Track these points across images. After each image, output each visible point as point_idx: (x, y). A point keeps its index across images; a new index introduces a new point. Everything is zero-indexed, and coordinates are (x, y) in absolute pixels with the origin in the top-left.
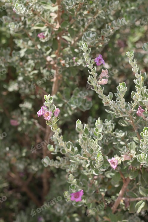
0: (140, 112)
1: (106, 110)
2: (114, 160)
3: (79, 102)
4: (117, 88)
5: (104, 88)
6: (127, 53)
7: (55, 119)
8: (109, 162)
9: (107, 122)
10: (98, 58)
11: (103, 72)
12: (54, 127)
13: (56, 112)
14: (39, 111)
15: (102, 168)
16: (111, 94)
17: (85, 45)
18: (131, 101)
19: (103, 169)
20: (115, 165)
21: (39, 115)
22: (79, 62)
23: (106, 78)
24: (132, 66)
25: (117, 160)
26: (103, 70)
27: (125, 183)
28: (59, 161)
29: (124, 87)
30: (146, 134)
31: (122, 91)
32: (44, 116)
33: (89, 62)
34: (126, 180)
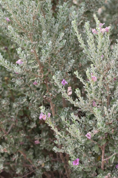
1: (77, 109)
2: (88, 134)
3: (65, 113)
4: (75, 92)
5: (71, 97)
6: (74, 73)
7: (49, 119)
8: (86, 136)
9: (82, 118)
11: (69, 88)
12: (50, 123)
13: (48, 115)
14: (40, 117)
16: (77, 99)
17: (54, 76)
20: (90, 137)
21: (40, 119)
22: (59, 91)
23: (71, 91)
24: (79, 79)
25: (90, 134)
26: (68, 88)
27: (103, 149)
28: (63, 149)
29: (79, 91)
30: (96, 111)
31: (78, 93)
32: (43, 118)
33: (59, 85)
34: (102, 148)
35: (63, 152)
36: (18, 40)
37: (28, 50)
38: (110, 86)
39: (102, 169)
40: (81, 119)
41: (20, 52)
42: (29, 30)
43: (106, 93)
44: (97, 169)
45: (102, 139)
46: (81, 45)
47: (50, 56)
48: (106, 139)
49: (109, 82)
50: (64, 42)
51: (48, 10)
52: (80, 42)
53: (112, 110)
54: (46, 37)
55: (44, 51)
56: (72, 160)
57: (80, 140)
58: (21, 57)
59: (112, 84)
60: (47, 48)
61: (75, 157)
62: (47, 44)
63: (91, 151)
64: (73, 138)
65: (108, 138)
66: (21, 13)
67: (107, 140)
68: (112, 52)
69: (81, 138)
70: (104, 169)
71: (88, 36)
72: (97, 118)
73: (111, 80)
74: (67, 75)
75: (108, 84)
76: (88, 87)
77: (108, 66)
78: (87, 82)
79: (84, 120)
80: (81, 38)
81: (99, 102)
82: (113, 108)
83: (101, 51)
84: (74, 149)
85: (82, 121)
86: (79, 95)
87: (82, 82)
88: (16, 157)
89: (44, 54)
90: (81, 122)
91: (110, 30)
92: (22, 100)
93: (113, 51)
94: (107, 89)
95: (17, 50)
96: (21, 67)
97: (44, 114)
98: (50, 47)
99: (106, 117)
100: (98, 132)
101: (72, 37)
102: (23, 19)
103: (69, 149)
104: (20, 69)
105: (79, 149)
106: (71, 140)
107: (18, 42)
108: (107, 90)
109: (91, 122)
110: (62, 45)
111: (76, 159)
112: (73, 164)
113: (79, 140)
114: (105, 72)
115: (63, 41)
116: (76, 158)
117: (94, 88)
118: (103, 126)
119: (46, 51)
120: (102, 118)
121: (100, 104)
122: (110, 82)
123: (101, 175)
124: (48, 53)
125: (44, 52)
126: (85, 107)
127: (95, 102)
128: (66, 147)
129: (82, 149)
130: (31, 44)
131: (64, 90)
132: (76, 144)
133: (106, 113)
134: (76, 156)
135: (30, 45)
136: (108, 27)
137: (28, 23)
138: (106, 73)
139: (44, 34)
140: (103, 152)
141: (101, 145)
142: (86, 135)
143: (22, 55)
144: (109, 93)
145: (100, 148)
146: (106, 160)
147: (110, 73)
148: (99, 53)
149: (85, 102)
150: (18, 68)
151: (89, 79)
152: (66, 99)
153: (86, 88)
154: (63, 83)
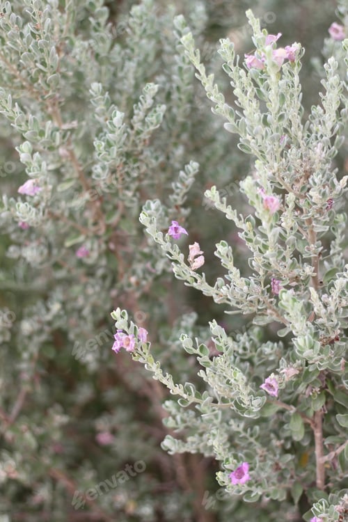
1: (225, 312)
2: (269, 382)
4: (215, 253)
5: (203, 274)
6: (206, 194)
8: (264, 388)
9: (241, 338)
10: (172, 229)
11: (192, 248)
12: (148, 361)
13: (141, 335)
14: (115, 344)
16: (220, 281)
17: (144, 215)
18: (254, 274)
20: (274, 390)
21: (116, 350)
22: (158, 267)
23: (200, 255)
24: (225, 212)
25: (274, 379)
26: (190, 246)
27: (316, 426)
28: (193, 443)
29: (226, 248)
30: (287, 301)
31: (225, 256)
32: (125, 347)
33: (161, 240)
34: (313, 422)
35: (194, 449)
36: (18, 119)
37: (51, 148)
38: (318, 226)
39: (320, 489)
40: (239, 342)
41: (30, 155)
42: (48, 85)
43: (309, 250)
44: (304, 491)
45: (310, 396)
46: (217, 107)
47: (121, 160)
48: (323, 392)
49: (313, 216)
50: (158, 113)
51: (98, 24)
52: (212, 98)
53: (334, 298)
54: (103, 103)
55: (103, 144)
56: (228, 470)
57: (247, 403)
58: (34, 171)
59: (325, 220)
60: (110, 136)
61: (235, 461)
62: (110, 123)
63: (279, 438)
64: (224, 400)
65: (329, 390)
66: (19, 33)
67: (328, 395)
68: (312, 125)
69: (249, 394)
70: (325, 487)
71: (232, 80)
72: (293, 326)
73: (319, 206)
74: (179, 212)
75: (310, 221)
76: (252, 233)
77: (304, 164)
78: (248, 220)
79: (248, 345)
80: (213, 85)
81: (292, 279)
82: (335, 293)
83: (281, 117)
84: (226, 436)
85: (241, 346)
86: (228, 263)
87: (232, 222)
88: (43, 494)
89: (104, 153)
90: (241, 351)
91: (300, 54)
92: (48, 310)
93: (313, 121)
94: (309, 237)
95: (20, 150)
96: (36, 206)
97: (127, 334)
98: (118, 132)
99: (319, 321)
100: (298, 372)
101: (180, 99)
102: (28, 53)
103: (211, 437)
104: (34, 210)
105: (243, 434)
106: (217, 407)
107: (20, 126)
108: (308, 241)
109: (269, 349)
110: (155, 122)
111: (239, 465)
112: (231, 481)
113: (244, 404)
114: (298, 186)
115: (155, 112)
116: (238, 462)
117: (272, 235)
118: (312, 347)
119: (109, 145)
120: (307, 325)
121: (294, 284)
122: (318, 215)
123: (322, 505)
124: (115, 150)
125: (102, 148)
126: (249, 298)
127: (277, 282)
128: (201, 435)
129: (251, 436)
130: (57, 130)
131: (179, 253)
132: (232, 422)
133: (317, 307)
134: (235, 457)
135: (55, 135)
136: (291, 46)
137: (44, 64)
138: (303, 188)
139: (96, 93)
140: (318, 434)
141: (311, 413)
142: (263, 386)
143: (36, 165)
144: (318, 247)
145: (306, 426)
146: (329, 458)
147: (315, 183)
148: (274, 127)
149: (248, 284)
150: (26, 205)
151: (255, 206)
152: (185, 284)
153: (246, 238)
154: (174, 234)
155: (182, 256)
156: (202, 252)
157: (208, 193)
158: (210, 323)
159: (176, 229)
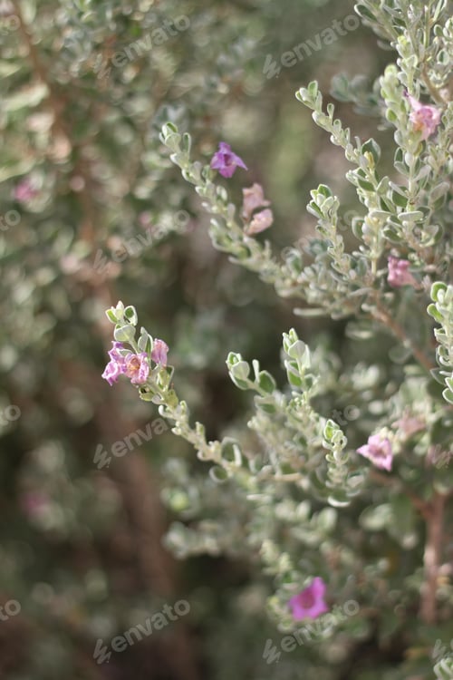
0: (399, 272)
1: (296, 311)
2: (377, 443)
4: (308, 207)
5: (267, 244)
6: (299, 95)
7: (162, 376)
8: (366, 454)
10: (220, 156)
11: (250, 195)
12: (166, 401)
13: (157, 353)
14: (108, 368)
15: (352, 476)
17: (170, 129)
18: (361, 248)
19: (354, 477)
20: (385, 457)
21: (111, 379)
23: (264, 208)
24: (329, 130)
25: (384, 438)
26: (245, 191)
27: (432, 514)
29: (329, 198)
30: (446, 303)
31: (326, 213)
32: (128, 375)
33: (195, 177)
34: (430, 506)
35: (216, 546)
56: (288, 592)
57: (337, 481)
61: (299, 576)
64: (287, 470)
70: (435, 615)
76: (372, 173)
78: (367, 148)
81: (430, 260)
86: (328, 227)
87: (340, 149)
97: (134, 352)
111: (306, 584)
113: (330, 482)
116: (304, 576)
121: (432, 268)
127: (399, 262)
131: (227, 203)
134: (299, 568)
140: (434, 528)
142: (363, 450)
151: (396, 123)
152: (232, 259)
153: (360, 181)
154: (223, 166)
155: (232, 207)
156: (266, 203)
157: (302, 94)
158: (284, 334)
159: (227, 158)
